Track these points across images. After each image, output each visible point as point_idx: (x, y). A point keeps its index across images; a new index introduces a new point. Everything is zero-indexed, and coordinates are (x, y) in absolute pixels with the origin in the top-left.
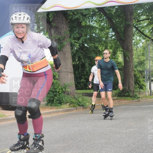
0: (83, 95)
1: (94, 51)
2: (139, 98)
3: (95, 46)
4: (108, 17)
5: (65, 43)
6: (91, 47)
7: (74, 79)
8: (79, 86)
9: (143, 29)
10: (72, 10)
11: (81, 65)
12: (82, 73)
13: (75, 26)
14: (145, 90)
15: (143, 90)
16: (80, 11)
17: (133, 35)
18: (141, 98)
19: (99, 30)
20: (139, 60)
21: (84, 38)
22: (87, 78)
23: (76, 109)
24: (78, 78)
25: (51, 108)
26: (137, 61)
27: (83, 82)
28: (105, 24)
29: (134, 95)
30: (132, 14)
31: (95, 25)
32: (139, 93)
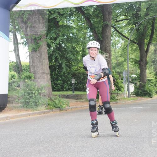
0: (60, 97)
1: (71, 51)
2: (117, 100)
3: (72, 47)
4: (85, 17)
5: (41, 43)
6: (68, 47)
7: (51, 80)
8: (56, 87)
9: (121, 30)
10: (48, 9)
11: (58, 65)
12: (59, 75)
13: (52, 25)
14: (123, 92)
15: (122, 91)
16: (57, 11)
17: (112, 35)
18: (119, 100)
19: (77, 30)
20: (117, 61)
21: (62, 38)
22: (64, 79)
23: (53, 112)
24: (55, 79)
25: (26, 111)
26: (115, 62)
27: (60, 83)
28: (83, 24)
29: (112, 97)
30: (110, 13)
31: (73, 25)
32: (117, 94)
